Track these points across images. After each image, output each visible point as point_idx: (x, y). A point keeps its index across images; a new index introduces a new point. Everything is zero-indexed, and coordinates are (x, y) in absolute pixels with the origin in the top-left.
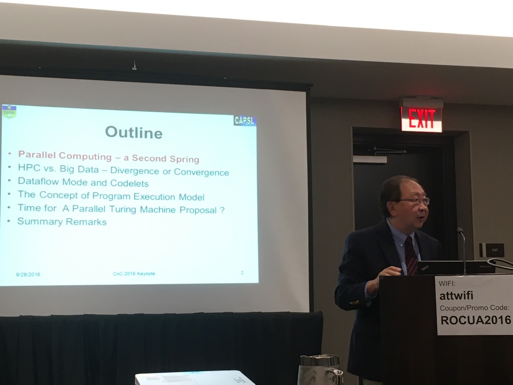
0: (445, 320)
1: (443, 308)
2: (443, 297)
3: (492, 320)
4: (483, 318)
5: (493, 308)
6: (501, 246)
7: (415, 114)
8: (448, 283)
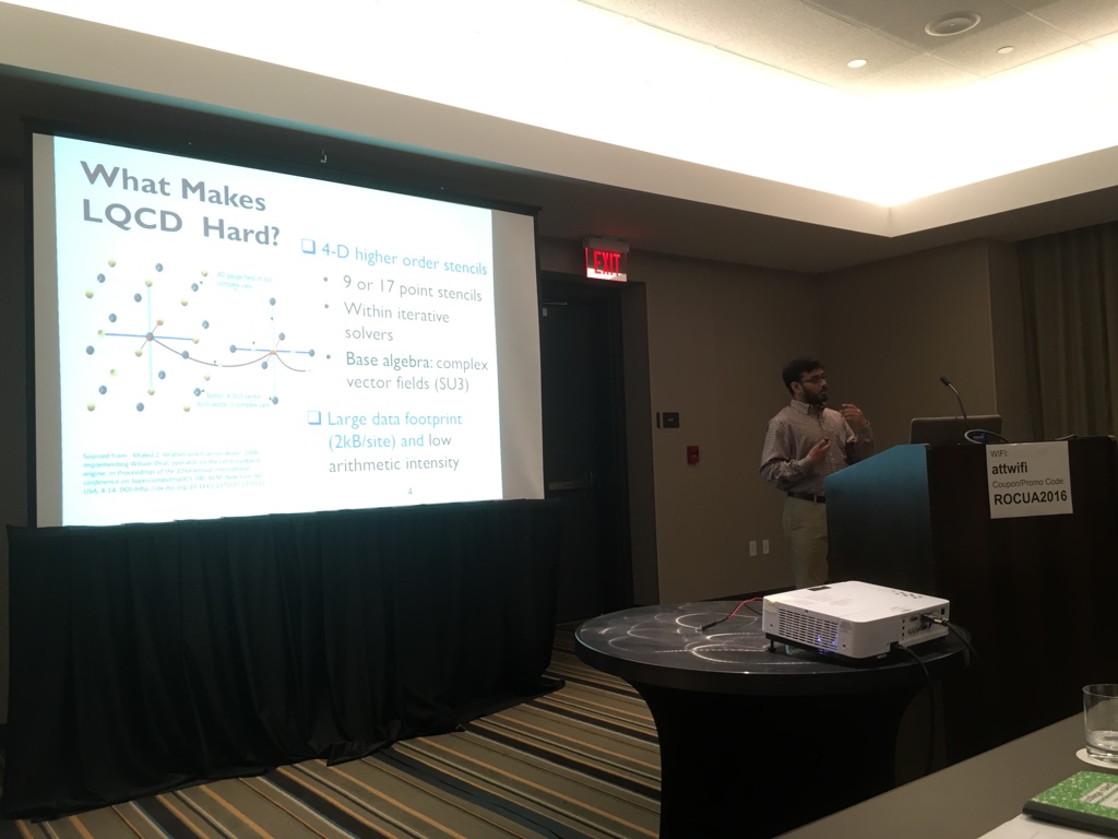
0: (998, 499)
1: (996, 484)
2: (996, 471)
3: (1048, 497)
4: (1038, 494)
5: (1049, 481)
6: (676, 416)
7: (600, 257)
8: (1001, 453)
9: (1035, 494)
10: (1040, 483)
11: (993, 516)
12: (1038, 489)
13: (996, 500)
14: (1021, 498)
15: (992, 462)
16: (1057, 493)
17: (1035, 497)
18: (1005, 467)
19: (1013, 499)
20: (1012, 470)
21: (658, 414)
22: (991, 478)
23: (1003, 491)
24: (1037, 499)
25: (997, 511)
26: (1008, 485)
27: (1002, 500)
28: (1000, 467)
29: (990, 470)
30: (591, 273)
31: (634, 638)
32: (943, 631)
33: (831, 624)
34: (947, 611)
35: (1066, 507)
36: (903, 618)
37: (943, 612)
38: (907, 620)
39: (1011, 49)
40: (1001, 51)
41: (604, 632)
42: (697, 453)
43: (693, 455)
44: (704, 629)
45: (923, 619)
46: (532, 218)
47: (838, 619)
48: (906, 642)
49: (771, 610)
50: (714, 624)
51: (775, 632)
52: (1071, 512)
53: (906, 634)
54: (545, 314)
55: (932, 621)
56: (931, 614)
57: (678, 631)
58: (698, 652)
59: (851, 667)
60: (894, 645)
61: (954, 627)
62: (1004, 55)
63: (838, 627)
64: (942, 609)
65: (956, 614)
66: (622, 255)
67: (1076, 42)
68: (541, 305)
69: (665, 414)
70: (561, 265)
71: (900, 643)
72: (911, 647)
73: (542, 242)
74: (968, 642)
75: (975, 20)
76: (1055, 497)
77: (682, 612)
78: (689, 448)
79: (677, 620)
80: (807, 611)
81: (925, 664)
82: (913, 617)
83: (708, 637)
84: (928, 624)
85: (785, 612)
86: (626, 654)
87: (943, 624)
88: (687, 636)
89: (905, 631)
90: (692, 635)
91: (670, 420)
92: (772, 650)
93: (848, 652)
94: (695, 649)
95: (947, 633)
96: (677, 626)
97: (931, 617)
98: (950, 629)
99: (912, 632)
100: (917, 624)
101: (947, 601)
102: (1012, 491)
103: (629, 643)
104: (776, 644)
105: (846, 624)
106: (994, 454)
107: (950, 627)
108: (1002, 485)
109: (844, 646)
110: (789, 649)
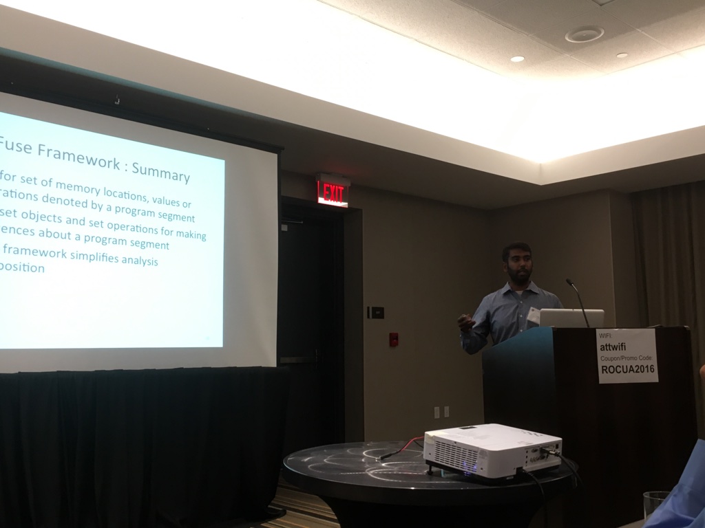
0: (605, 369)
2: (603, 348)
3: (641, 369)
4: (634, 367)
5: (641, 358)
6: (382, 310)
7: (328, 189)
8: (607, 335)
9: (631, 366)
10: (635, 358)
11: (601, 382)
12: (634, 363)
13: (603, 370)
14: (621, 369)
15: (600, 342)
16: (647, 367)
17: (631, 369)
18: (609, 345)
19: (615, 369)
20: (615, 348)
21: (368, 308)
22: (600, 353)
23: (608, 364)
24: (633, 370)
25: (604, 378)
26: (612, 359)
27: (607, 370)
28: (606, 345)
29: (599, 347)
30: (321, 200)
31: (329, 464)
32: (556, 461)
33: (474, 452)
34: (560, 446)
35: (654, 377)
36: (526, 449)
37: (557, 447)
38: (530, 451)
39: (626, 55)
40: (619, 56)
41: (306, 460)
42: (397, 339)
43: (394, 339)
44: (382, 458)
45: (542, 451)
46: (276, 155)
47: (478, 448)
48: (528, 468)
49: (430, 442)
50: (390, 455)
51: (432, 459)
52: (657, 381)
53: (529, 461)
54: (285, 228)
55: (548, 453)
56: (548, 447)
57: (363, 460)
58: (374, 474)
59: (487, 485)
60: (519, 470)
61: (566, 460)
62: (621, 59)
63: (478, 455)
64: (556, 445)
65: (568, 449)
66: (345, 188)
67: (672, 52)
68: (281, 221)
69: (373, 308)
70: (298, 192)
71: (524, 468)
72: (532, 472)
73: (284, 175)
74: (575, 471)
75: (600, 33)
76: (646, 369)
77: (368, 448)
78: (391, 334)
79: (364, 453)
80: (455, 442)
81: (542, 484)
82: (535, 449)
83: (383, 465)
84: (546, 455)
85: (441, 444)
86: (319, 474)
87: (556, 455)
88: (369, 463)
89: (529, 459)
90: (372, 462)
91: (378, 313)
92: (430, 473)
93: (484, 473)
94: (372, 472)
95: (560, 463)
96: (363, 457)
97: (547, 449)
98: (563, 460)
99: (533, 461)
100: (537, 454)
101: (560, 439)
102: (615, 364)
103: (325, 467)
104: (434, 469)
105: (483, 452)
106: (602, 336)
107: (562, 459)
108: (607, 359)
109: (482, 469)
110: (444, 473)
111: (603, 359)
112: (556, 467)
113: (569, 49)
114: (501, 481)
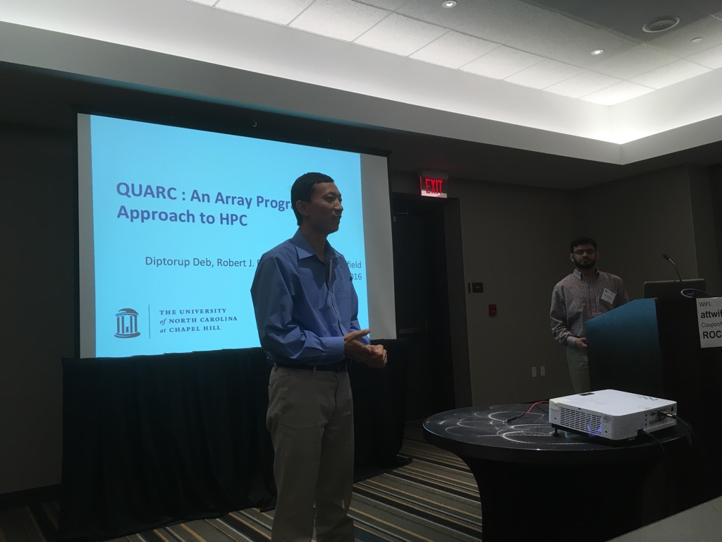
0: (706, 334)
2: (703, 316)
6: (481, 285)
7: (430, 183)
8: (706, 304)
11: (702, 346)
13: (704, 335)
15: (700, 310)
18: (709, 313)
19: (716, 334)
20: (714, 315)
21: (469, 284)
22: (700, 321)
23: (709, 329)
25: (705, 343)
26: (712, 325)
27: (708, 335)
28: (706, 313)
29: (699, 315)
30: (424, 193)
31: (462, 427)
32: (672, 422)
33: (596, 417)
34: (675, 409)
36: (646, 413)
37: (673, 409)
38: (649, 414)
39: (700, 39)
40: (694, 41)
41: (441, 423)
42: (495, 309)
43: (493, 310)
44: (509, 421)
45: (659, 414)
46: (386, 158)
47: (601, 414)
48: (648, 429)
49: (555, 408)
50: (515, 418)
51: (558, 422)
53: (648, 424)
54: (395, 219)
55: (666, 415)
56: (664, 410)
57: (491, 423)
58: (506, 436)
59: (612, 446)
60: (640, 432)
61: (680, 420)
62: (696, 44)
63: (601, 420)
64: (671, 408)
65: (682, 410)
66: (444, 181)
69: (473, 284)
70: (405, 188)
71: (644, 430)
72: (651, 433)
73: (393, 174)
74: (690, 430)
75: (676, 21)
77: (492, 411)
78: (490, 306)
79: (489, 416)
80: (580, 409)
81: (662, 444)
82: (653, 412)
83: (513, 427)
84: (663, 417)
85: (565, 410)
86: (458, 437)
87: (673, 417)
88: (498, 426)
89: (648, 422)
90: (501, 426)
91: (477, 287)
92: (556, 435)
93: (609, 436)
94: (504, 434)
95: (675, 424)
96: (490, 420)
97: (664, 412)
99: (652, 423)
100: (655, 417)
101: (674, 402)
102: (715, 329)
103: (459, 430)
104: (559, 431)
105: (607, 418)
106: (702, 304)
107: (677, 420)
108: (708, 325)
109: (606, 432)
110: (568, 434)
111: (704, 325)
112: (672, 427)
113: (647, 38)
114: (625, 442)
